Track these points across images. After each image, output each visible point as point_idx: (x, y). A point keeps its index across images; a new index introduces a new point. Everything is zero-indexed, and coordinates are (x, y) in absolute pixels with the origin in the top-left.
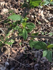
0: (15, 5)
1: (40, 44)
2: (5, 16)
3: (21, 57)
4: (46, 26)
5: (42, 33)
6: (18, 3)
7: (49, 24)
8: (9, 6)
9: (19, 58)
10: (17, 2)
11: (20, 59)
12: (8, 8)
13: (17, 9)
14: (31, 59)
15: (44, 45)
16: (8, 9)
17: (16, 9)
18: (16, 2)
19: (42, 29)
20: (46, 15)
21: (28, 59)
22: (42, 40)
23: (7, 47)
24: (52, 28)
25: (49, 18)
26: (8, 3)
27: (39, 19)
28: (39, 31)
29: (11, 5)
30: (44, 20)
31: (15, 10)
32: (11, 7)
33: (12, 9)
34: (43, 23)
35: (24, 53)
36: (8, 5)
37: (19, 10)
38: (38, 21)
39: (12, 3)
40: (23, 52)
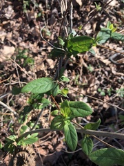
0: (29, 35)
1: (112, 154)
2: (9, 64)
3: (58, 157)
4: (106, 73)
5: (99, 93)
6: (35, 30)
7: (113, 68)
8: (16, 40)
9: (55, 162)
10: (33, 28)
11: (57, 163)
12: (15, 43)
13: (35, 44)
14: (84, 160)
15: (119, 155)
16: (14, 46)
17: (33, 43)
18: (31, 28)
19: (98, 82)
20: (102, 48)
21: (76, 161)
22: (102, 108)
23: (26, 154)
24: (120, 76)
25: (111, 58)
26: (13, 33)
27: (87, 59)
28: (93, 87)
29: (20, 36)
30: (99, 59)
31: (31, 45)
32: (19, 41)
33: (23, 44)
34: (98, 68)
35: (67, 151)
36: (13, 38)
37: (40, 45)
38: (86, 65)
39: (21, 32)
40: (62, 149)
